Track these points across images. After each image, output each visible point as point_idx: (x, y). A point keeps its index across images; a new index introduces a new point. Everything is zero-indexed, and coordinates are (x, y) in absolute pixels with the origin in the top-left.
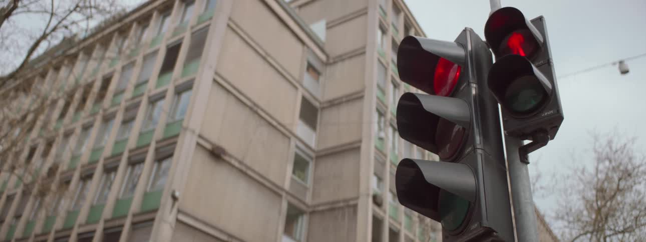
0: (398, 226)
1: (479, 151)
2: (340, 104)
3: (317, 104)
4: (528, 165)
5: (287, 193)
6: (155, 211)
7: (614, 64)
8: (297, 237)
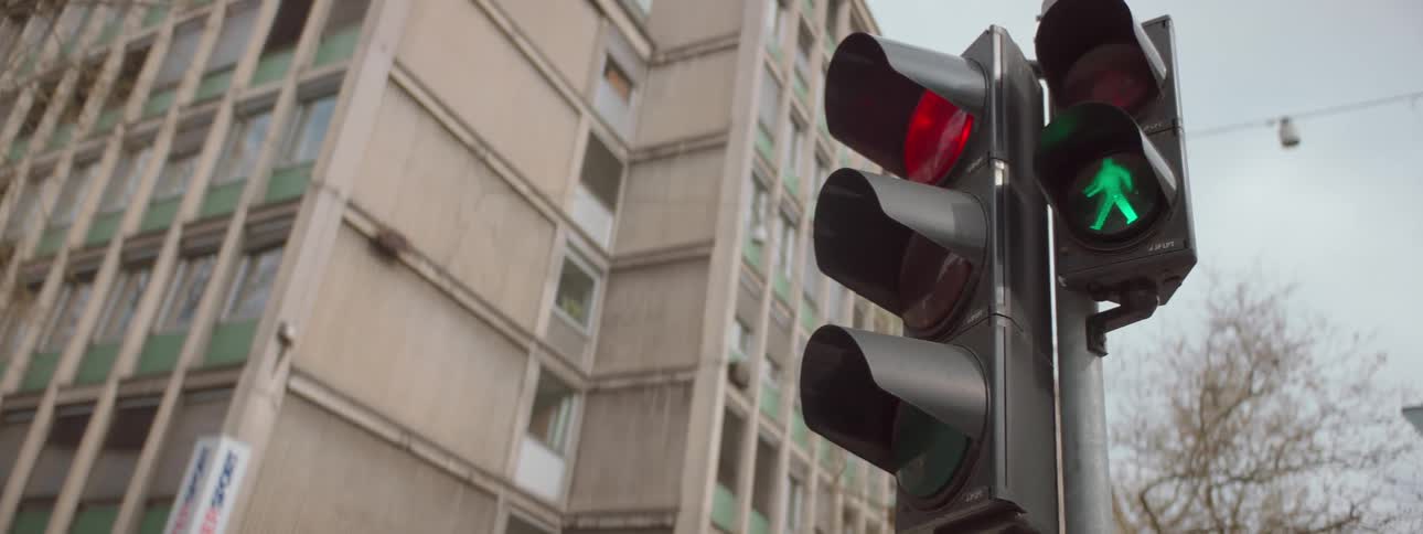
0: (778, 434)
1: (1001, 322)
2: (672, 156)
3: (621, 153)
4: (1104, 358)
5: (541, 345)
6: (239, 366)
7: (1270, 123)
8: (557, 442)
